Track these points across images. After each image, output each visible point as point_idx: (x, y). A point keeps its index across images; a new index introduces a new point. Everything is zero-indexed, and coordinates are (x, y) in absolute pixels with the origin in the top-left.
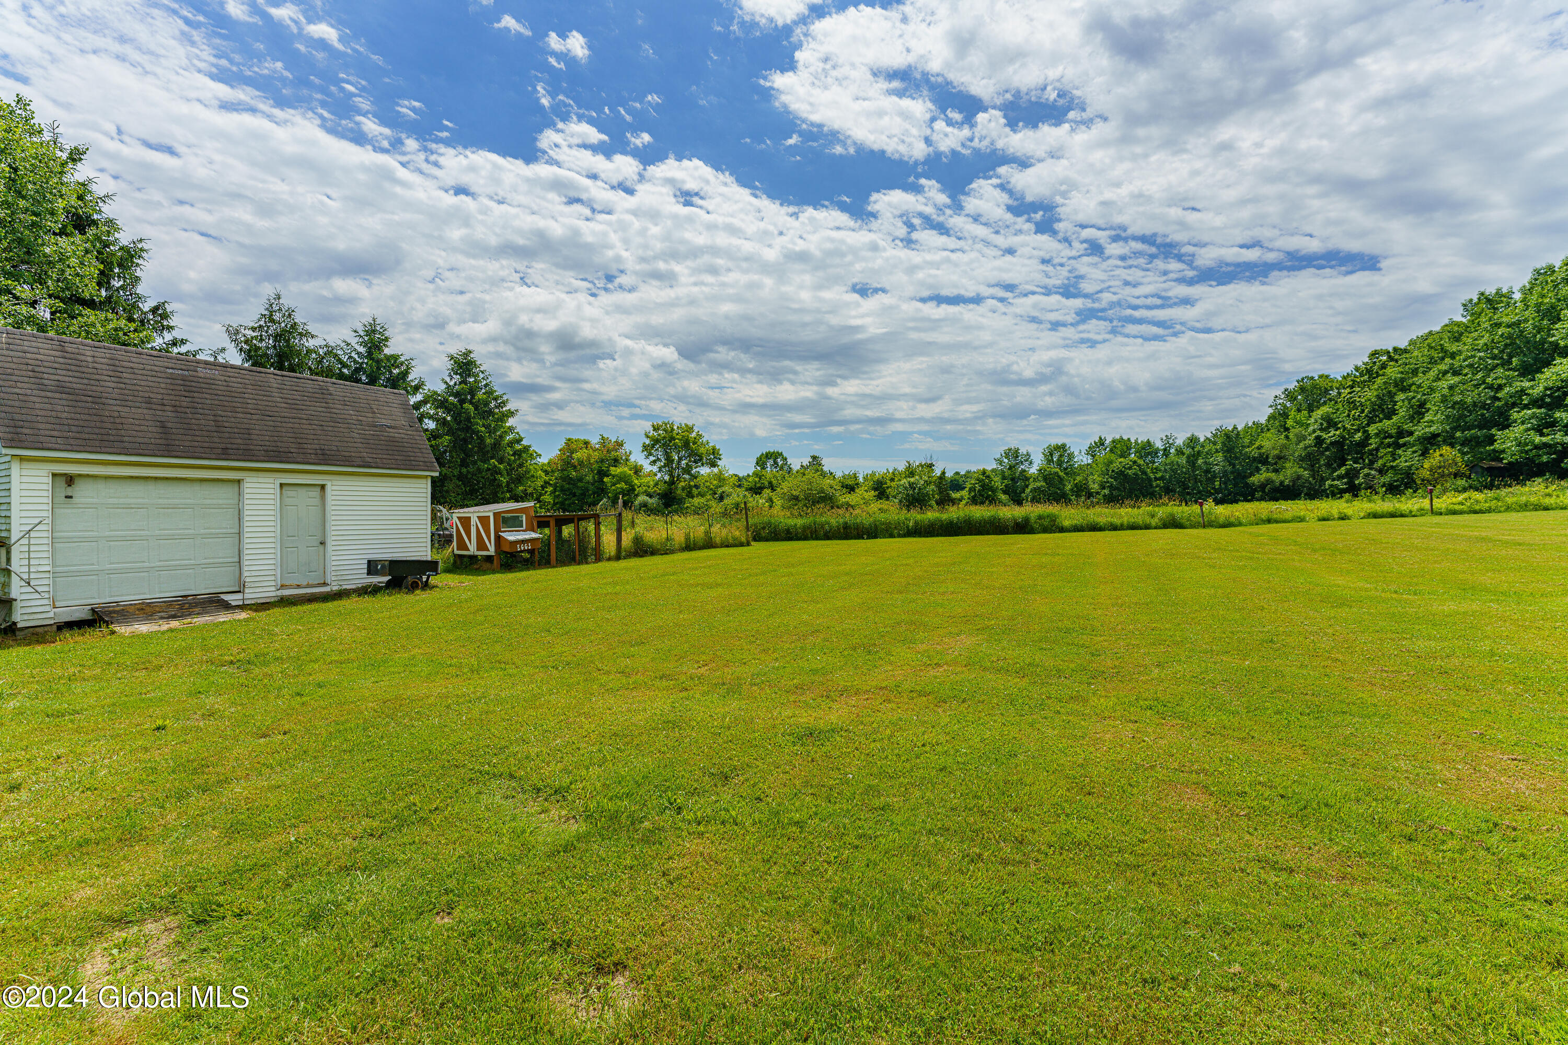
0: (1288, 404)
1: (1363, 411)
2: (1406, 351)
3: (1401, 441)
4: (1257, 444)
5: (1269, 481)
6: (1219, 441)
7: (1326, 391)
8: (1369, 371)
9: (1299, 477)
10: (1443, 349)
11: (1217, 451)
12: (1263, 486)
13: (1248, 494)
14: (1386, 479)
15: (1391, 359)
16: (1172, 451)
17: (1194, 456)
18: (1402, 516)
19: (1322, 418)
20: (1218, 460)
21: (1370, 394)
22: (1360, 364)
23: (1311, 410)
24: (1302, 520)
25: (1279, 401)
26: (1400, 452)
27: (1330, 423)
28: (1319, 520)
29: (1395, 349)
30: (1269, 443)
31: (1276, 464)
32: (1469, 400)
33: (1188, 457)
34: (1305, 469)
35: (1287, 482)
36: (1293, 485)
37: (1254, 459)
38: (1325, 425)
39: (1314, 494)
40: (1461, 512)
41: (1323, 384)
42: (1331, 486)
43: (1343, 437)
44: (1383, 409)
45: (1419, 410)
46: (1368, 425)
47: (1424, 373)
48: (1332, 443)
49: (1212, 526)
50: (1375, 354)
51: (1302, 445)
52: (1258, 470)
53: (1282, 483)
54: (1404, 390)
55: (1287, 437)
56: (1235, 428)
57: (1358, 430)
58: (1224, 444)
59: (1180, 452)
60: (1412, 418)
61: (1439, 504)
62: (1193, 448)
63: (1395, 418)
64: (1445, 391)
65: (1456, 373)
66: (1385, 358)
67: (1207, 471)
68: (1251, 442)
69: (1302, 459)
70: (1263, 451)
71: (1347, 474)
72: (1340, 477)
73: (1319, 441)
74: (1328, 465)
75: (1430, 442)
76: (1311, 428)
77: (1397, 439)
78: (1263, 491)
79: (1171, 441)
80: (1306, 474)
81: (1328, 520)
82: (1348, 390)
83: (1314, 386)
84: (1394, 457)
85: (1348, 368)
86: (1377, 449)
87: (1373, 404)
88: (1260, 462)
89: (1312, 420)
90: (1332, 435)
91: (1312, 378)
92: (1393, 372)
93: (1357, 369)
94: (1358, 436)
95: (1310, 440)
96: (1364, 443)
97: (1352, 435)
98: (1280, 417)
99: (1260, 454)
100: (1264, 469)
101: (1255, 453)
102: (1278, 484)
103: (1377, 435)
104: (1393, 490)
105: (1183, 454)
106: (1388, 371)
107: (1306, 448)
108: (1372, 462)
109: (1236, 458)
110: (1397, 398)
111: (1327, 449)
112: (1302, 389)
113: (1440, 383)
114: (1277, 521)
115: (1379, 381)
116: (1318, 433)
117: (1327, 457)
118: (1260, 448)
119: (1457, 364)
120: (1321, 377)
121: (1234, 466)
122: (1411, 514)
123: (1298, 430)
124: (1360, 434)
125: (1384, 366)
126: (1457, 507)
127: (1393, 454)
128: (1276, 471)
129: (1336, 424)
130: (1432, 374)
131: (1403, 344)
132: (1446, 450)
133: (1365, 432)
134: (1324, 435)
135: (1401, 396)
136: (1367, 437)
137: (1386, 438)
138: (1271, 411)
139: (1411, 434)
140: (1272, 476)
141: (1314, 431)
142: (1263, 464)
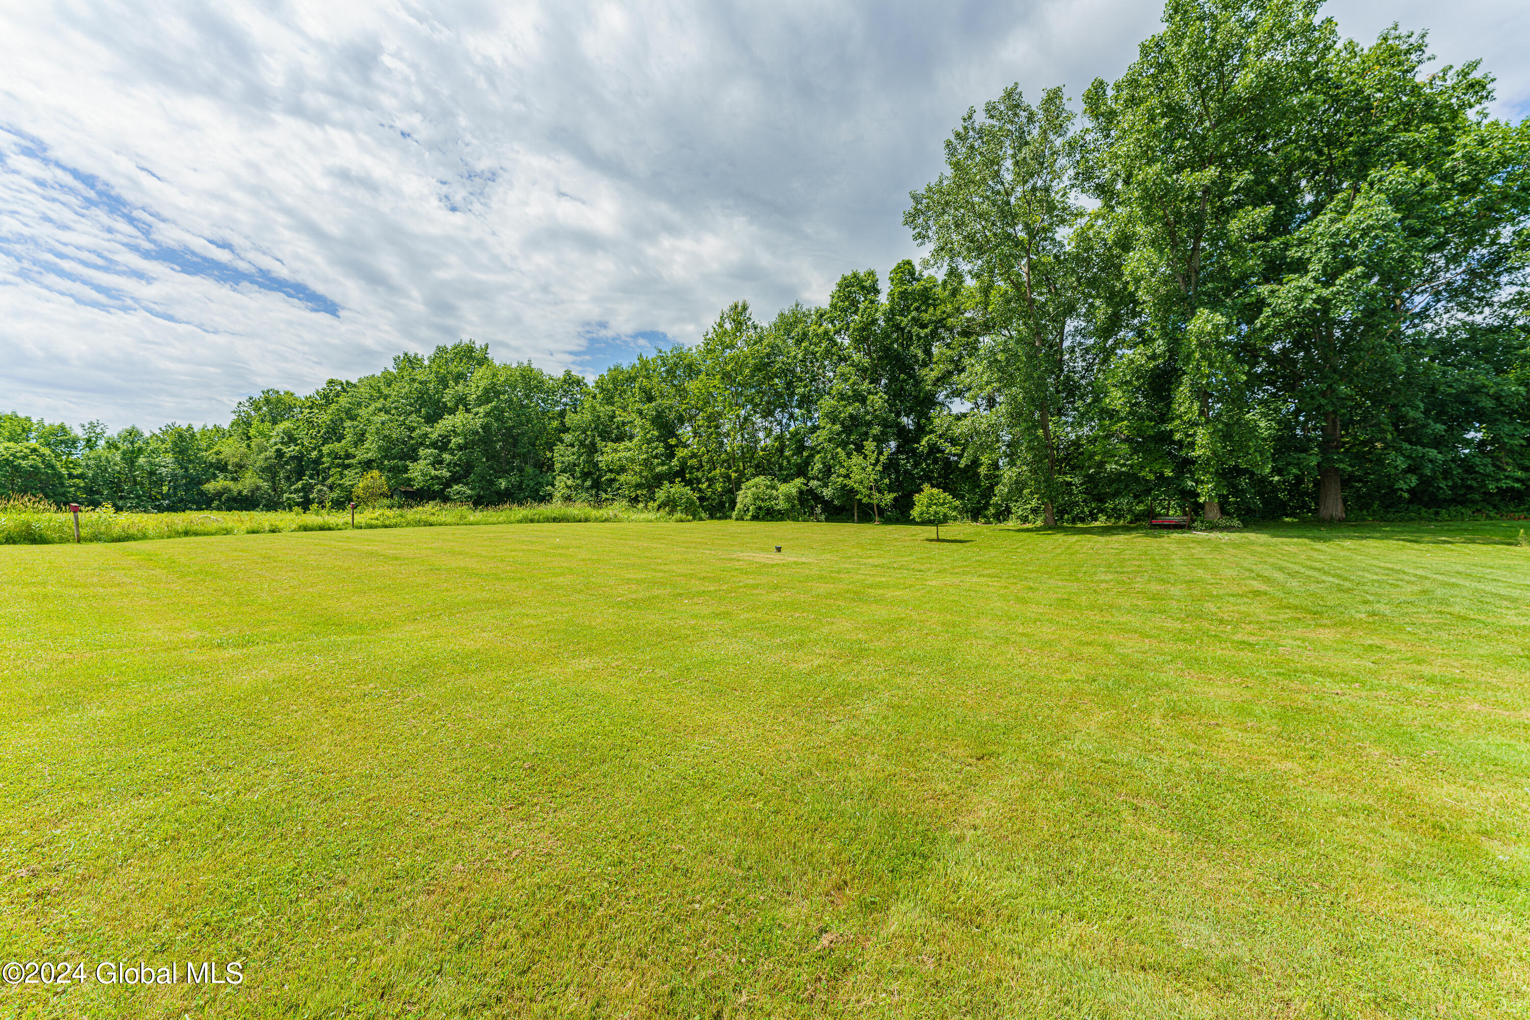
0: (253, 413)
1: (319, 432)
2: (355, 386)
3: (347, 462)
4: (215, 449)
5: (226, 490)
6: (169, 440)
7: (291, 408)
8: (326, 397)
9: (258, 488)
10: (379, 391)
11: (166, 451)
12: (219, 494)
13: (205, 502)
14: (334, 495)
15: (344, 390)
16: (102, 443)
17: (133, 452)
18: (330, 529)
19: (284, 433)
20: (167, 463)
21: (325, 418)
22: (320, 388)
23: (274, 422)
24: (228, 532)
25: (242, 409)
26: (346, 472)
27: (291, 439)
28: (248, 533)
29: (348, 383)
30: (230, 450)
31: (236, 472)
32: (394, 436)
33: (124, 453)
34: (265, 481)
35: (245, 493)
36: (252, 495)
37: (211, 465)
38: (286, 439)
39: (272, 506)
40: (376, 527)
41: (286, 399)
42: (289, 499)
43: (301, 453)
44: (334, 433)
45: (361, 438)
46: (323, 445)
47: (366, 407)
48: (292, 458)
49: (100, 540)
50: (331, 382)
51: (262, 456)
52: (215, 476)
53: (240, 493)
54: (353, 418)
55: (249, 446)
56: (190, 428)
57: (314, 449)
58: (175, 443)
59: (112, 445)
60: (356, 445)
61: (359, 518)
62: (132, 443)
63: (343, 441)
64: (379, 425)
65: (387, 412)
66: (339, 388)
67: (152, 473)
68: (208, 446)
69: (263, 470)
70: (221, 457)
71: (303, 489)
72: (297, 491)
73: (280, 454)
74: (288, 478)
75: (368, 465)
76: (272, 441)
77: (343, 461)
78: (220, 500)
79: (98, 430)
80: (265, 485)
81: (257, 532)
82: (308, 410)
83: (279, 401)
84: (342, 476)
85: (310, 392)
86: (329, 468)
87: (328, 427)
88: (217, 468)
89: (274, 433)
90: (291, 450)
91: (278, 392)
92: (343, 401)
93: (318, 393)
94: (314, 454)
95: (271, 453)
96: (318, 461)
97: (309, 453)
98: (243, 424)
99: (218, 460)
100: (221, 476)
101: (213, 459)
102: (235, 494)
103: (329, 455)
104: (339, 505)
105: (117, 449)
106: (341, 399)
107: (266, 459)
108: (325, 479)
109: (190, 461)
110: (345, 425)
111: (287, 463)
112: (267, 401)
113: (375, 418)
114: (196, 534)
115: (333, 406)
116: (279, 446)
117: (287, 471)
118: (218, 453)
119: (388, 405)
120: (286, 393)
121: (187, 470)
122: (337, 528)
123: (259, 440)
124: (316, 453)
125: (338, 395)
126: (374, 522)
127: (341, 474)
128: (234, 479)
129: (296, 440)
130: (371, 409)
131: (354, 381)
132: (376, 473)
133: (320, 451)
134: (285, 449)
135: (348, 423)
136: (322, 456)
137: (336, 458)
138: (234, 417)
139: (354, 457)
140: (230, 484)
141: (276, 444)
142: (221, 471)
